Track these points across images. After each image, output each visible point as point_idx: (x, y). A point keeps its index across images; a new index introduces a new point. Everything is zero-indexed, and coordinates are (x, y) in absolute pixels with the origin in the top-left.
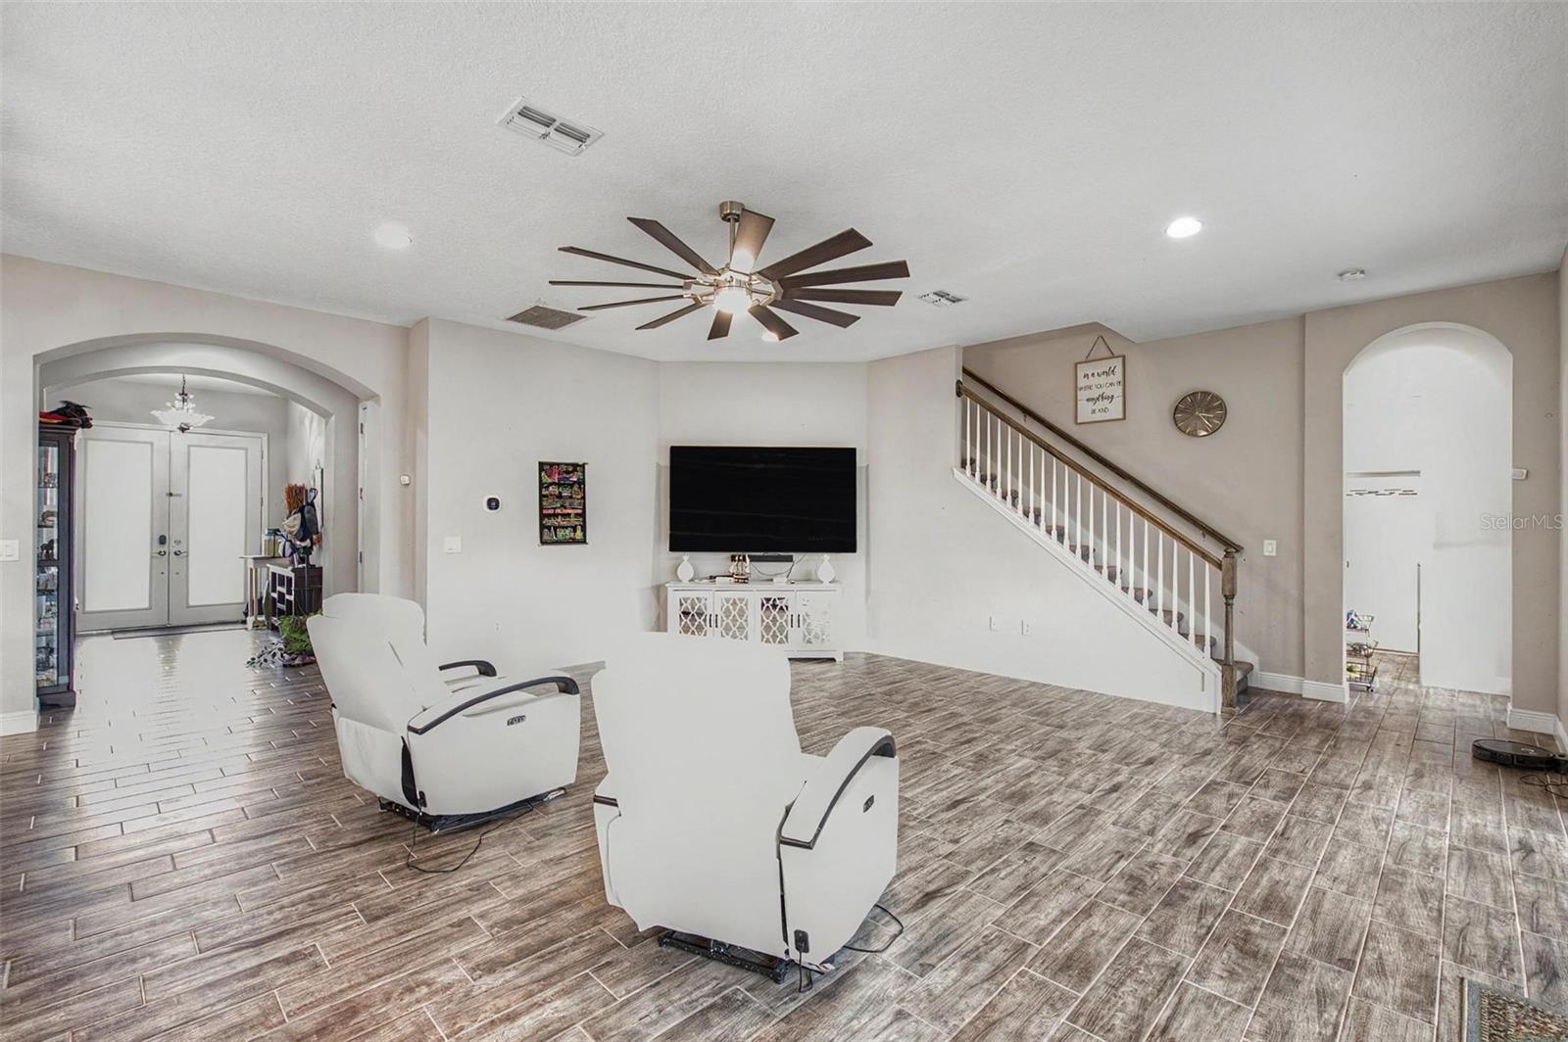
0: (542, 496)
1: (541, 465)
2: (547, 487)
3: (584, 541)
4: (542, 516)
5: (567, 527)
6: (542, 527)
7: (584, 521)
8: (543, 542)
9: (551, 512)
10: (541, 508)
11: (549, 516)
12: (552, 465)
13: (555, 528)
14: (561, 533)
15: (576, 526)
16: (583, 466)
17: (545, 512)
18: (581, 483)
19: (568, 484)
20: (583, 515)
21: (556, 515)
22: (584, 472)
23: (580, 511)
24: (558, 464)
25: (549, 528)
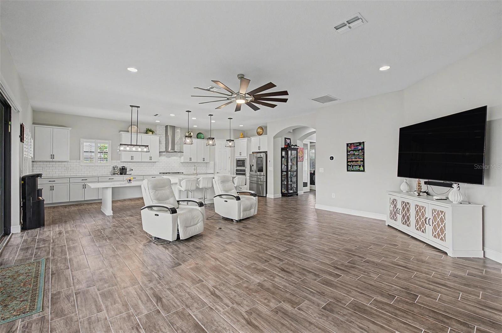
0: (347, 155)
1: (347, 144)
2: (349, 152)
3: (364, 171)
4: (348, 162)
5: (357, 166)
6: (348, 165)
7: (364, 163)
8: (348, 170)
9: (351, 160)
10: (347, 159)
11: (350, 162)
12: (351, 144)
13: (353, 166)
14: (355, 168)
15: (361, 165)
16: (363, 143)
17: (349, 160)
18: (363, 149)
19: (357, 150)
20: (363, 161)
21: (353, 161)
22: (364, 145)
23: (362, 160)
24: (353, 143)
25: (350, 166)
